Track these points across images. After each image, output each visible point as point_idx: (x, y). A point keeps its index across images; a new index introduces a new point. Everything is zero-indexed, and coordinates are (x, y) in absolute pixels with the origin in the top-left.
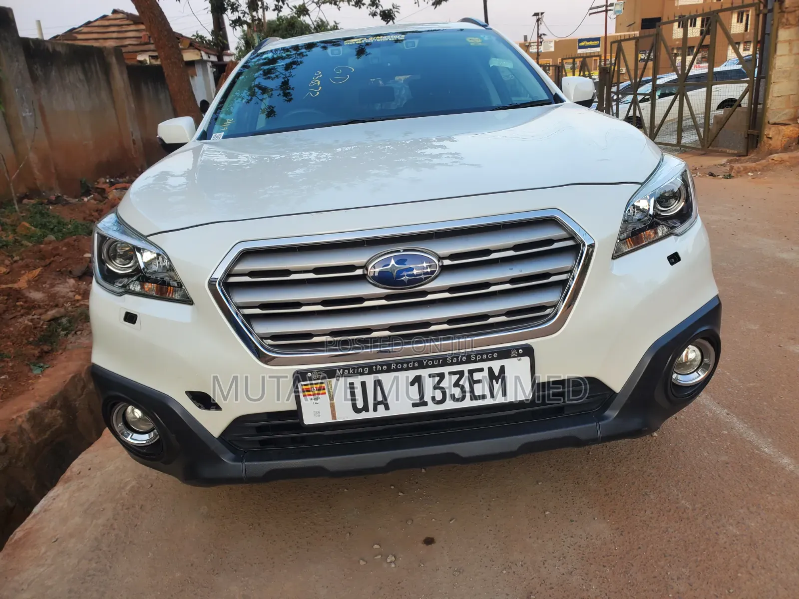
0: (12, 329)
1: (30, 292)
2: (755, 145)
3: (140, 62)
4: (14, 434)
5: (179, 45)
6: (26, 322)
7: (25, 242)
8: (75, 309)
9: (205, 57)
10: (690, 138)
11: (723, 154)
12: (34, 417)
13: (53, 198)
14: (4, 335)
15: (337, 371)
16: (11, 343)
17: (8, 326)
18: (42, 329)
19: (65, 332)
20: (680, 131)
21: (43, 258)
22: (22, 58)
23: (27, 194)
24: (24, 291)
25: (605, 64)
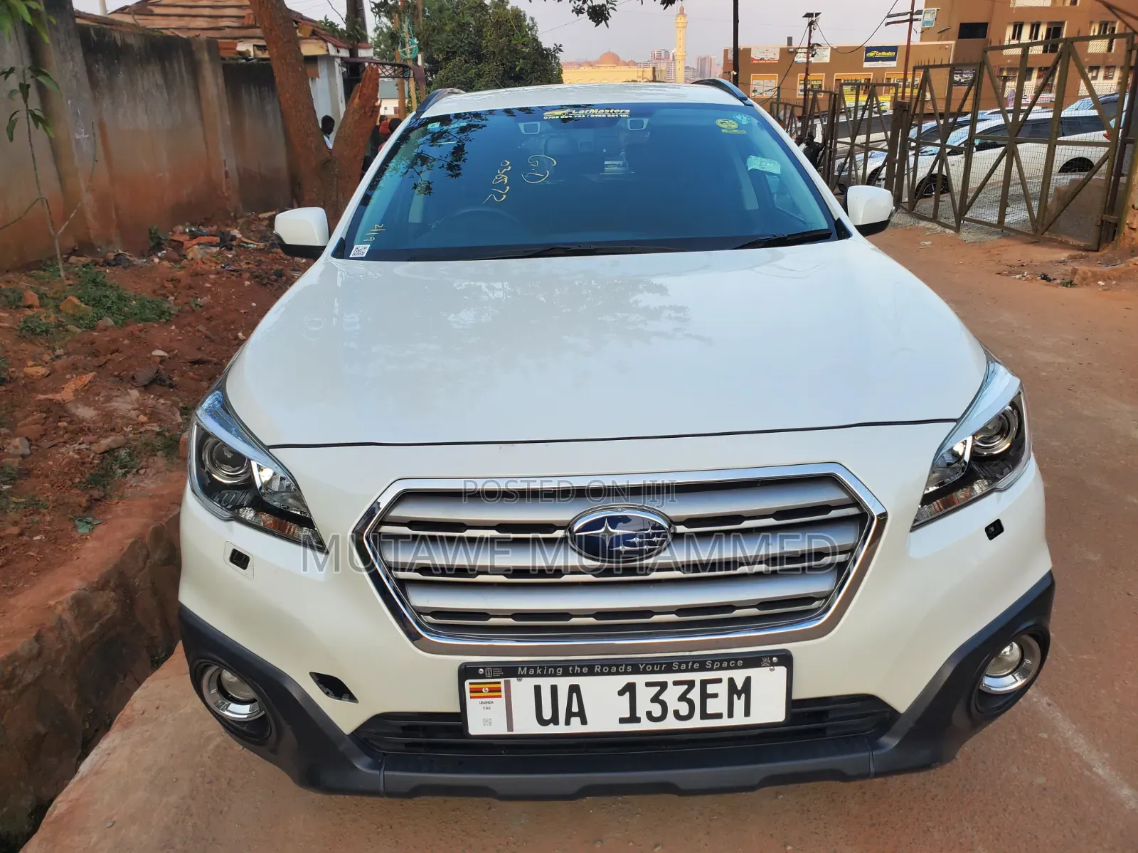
0: (51, 463)
1: (77, 408)
2: (1110, 237)
3: (240, 53)
4: (51, 629)
5: (297, 31)
6: (71, 453)
7: (71, 327)
8: (138, 435)
9: (333, 52)
10: (1017, 215)
11: (1064, 245)
12: (79, 603)
13: (111, 256)
14: (40, 473)
15: (520, 669)
16: (50, 485)
17: (46, 458)
18: (92, 466)
19: (123, 471)
20: (1004, 203)
21: (95, 354)
22: (79, 55)
23: (77, 248)
24: (69, 405)
25: (903, 97)
